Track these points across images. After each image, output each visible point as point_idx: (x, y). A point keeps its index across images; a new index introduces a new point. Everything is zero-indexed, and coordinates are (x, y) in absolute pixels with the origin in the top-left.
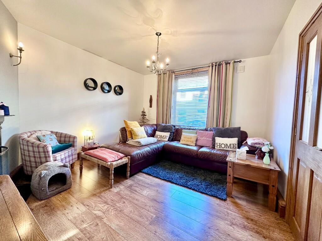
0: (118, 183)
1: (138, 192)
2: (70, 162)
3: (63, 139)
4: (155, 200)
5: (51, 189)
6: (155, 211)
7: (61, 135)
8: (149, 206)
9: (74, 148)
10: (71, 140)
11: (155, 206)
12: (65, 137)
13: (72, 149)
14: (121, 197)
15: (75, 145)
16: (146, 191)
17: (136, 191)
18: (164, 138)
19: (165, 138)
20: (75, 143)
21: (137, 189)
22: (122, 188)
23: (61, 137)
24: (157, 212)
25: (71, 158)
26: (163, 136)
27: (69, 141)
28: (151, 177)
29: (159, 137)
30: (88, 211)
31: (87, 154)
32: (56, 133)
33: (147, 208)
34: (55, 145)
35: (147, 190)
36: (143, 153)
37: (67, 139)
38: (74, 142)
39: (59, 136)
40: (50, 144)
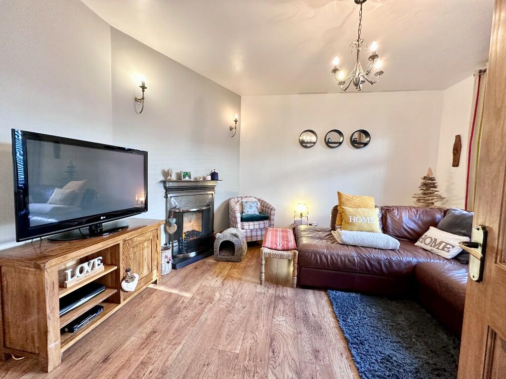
0: (277, 284)
1: (274, 311)
3: (264, 208)
4: (272, 340)
5: (223, 253)
6: (249, 348)
7: (264, 204)
8: (253, 337)
9: (268, 222)
11: (260, 345)
12: (266, 207)
14: (252, 299)
15: (272, 218)
16: (284, 319)
17: (275, 308)
18: (441, 247)
19: (443, 249)
20: (272, 216)
21: (281, 306)
22: (270, 292)
24: (248, 352)
26: (441, 243)
27: (268, 213)
28: (330, 309)
29: (428, 241)
30: (217, 288)
32: (261, 202)
33: (249, 335)
34: (253, 213)
35: (290, 319)
36: (331, 257)
37: (267, 210)
40: (248, 212)
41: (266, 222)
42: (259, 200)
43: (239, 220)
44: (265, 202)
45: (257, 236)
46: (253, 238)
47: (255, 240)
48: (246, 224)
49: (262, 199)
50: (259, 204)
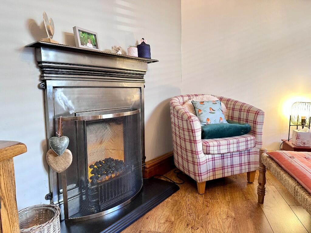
2: (243, 167)
3: (236, 114)
7: (234, 105)
9: (252, 138)
10: (251, 117)
12: (240, 110)
13: (249, 139)
15: (258, 130)
20: (258, 126)
23: (233, 109)
25: (245, 159)
27: (247, 121)
31: (272, 159)
37: (244, 115)
38: (255, 122)
39: (232, 106)
40: (208, 119)
41: (249, 137)
42: (221, 99)
43: (198, 135)
44: (236, 102)
45: (232, 166)
46: (226, 170)
47: (230, 174)
48: (212, 143)
49: (226, 96)
50: (223, 105)
